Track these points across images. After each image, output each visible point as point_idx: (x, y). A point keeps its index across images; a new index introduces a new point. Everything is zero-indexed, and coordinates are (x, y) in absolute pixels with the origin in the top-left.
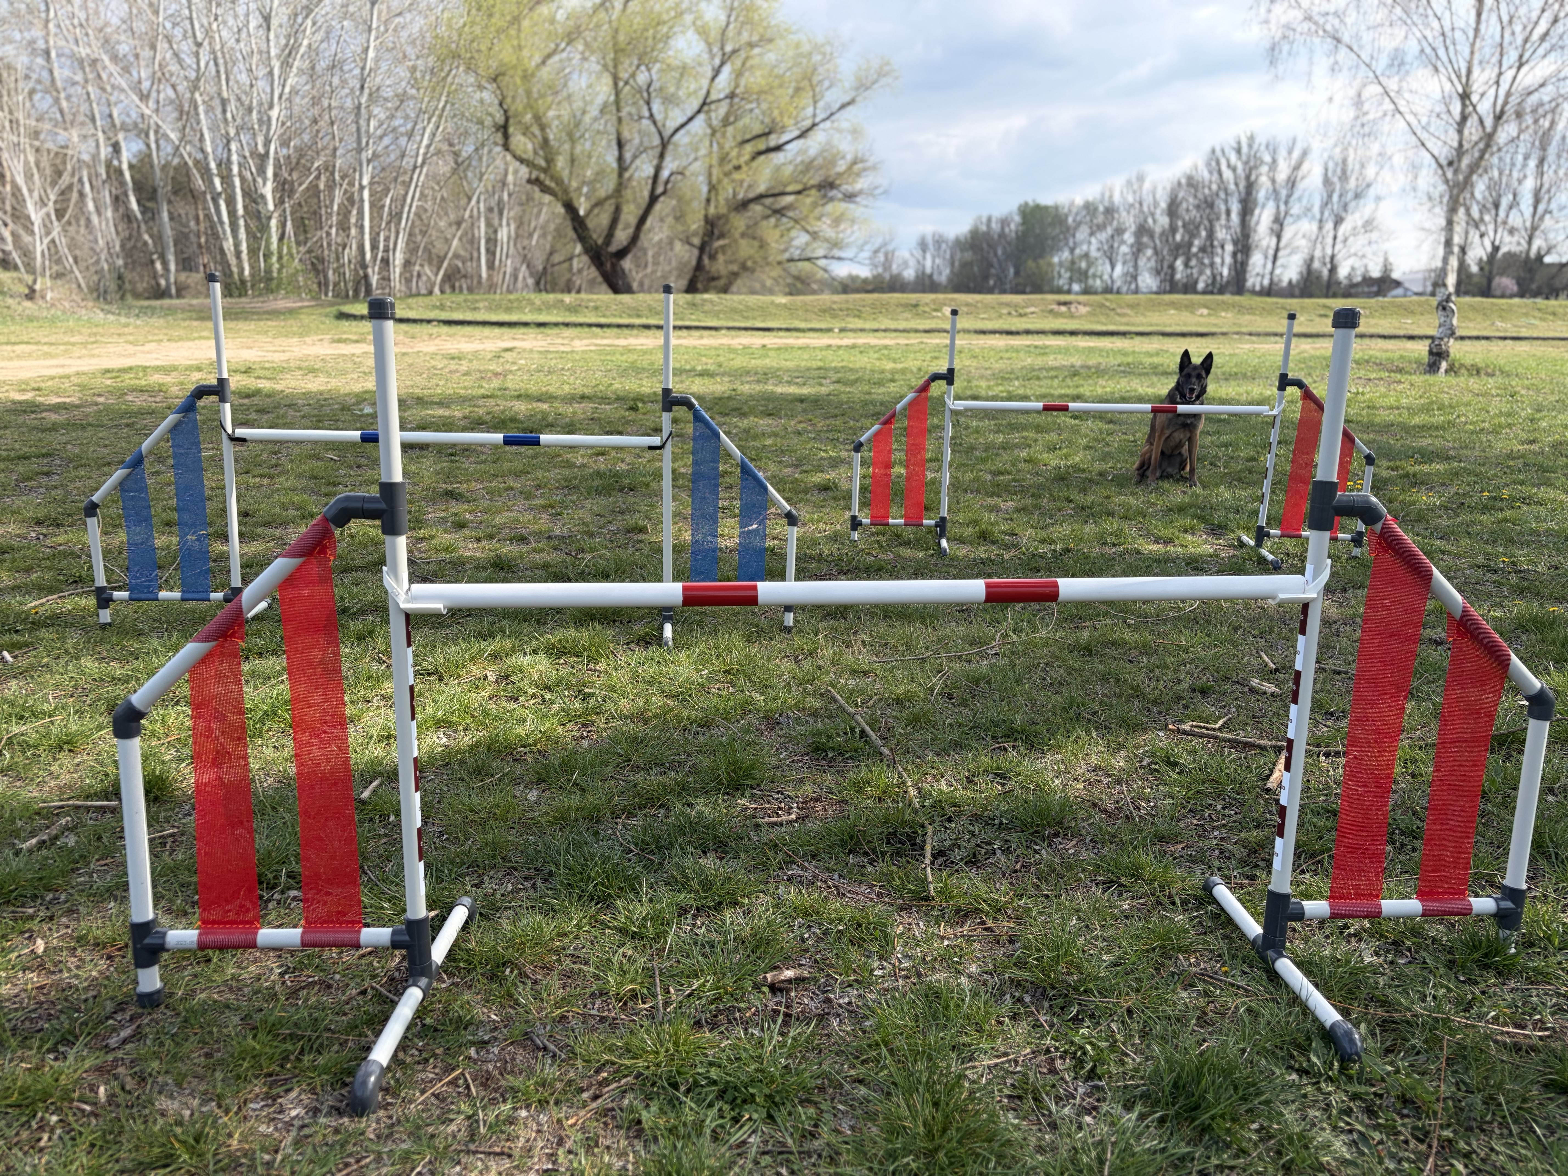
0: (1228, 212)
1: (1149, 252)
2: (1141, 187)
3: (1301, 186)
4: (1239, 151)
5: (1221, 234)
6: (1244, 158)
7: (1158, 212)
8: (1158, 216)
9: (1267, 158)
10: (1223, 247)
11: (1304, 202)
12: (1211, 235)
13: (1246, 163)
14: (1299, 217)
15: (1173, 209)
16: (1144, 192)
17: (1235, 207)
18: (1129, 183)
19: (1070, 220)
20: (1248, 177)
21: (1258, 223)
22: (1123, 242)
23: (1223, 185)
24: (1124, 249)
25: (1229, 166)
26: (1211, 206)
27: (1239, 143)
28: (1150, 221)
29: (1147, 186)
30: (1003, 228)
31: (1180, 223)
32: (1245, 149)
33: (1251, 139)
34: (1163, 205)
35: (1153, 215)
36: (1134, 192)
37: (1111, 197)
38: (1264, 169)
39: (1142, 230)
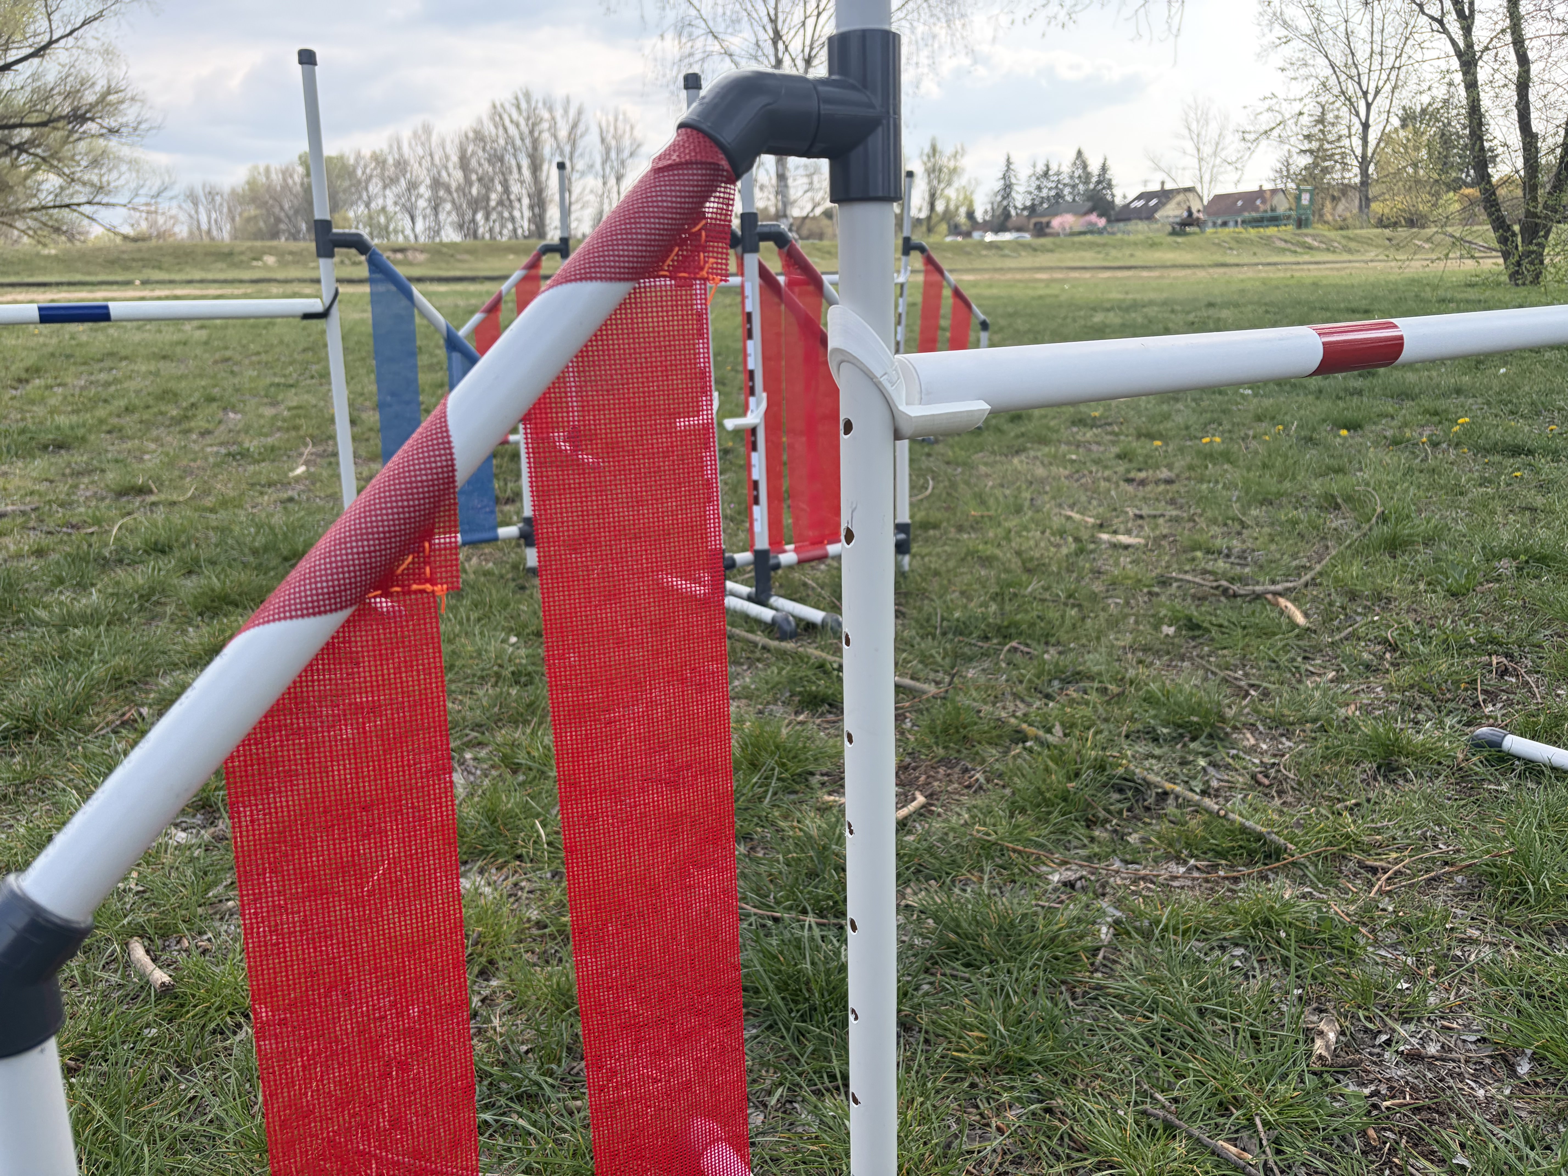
0: (519, 168)
1: (448, 206)
2: (429, 138)
3: (581, 144)
4: (518, 107)
5: (515, 188)
6: (525, 114)
7: (450, 165)
8: (451, 170)
9: (546, 115)
10: (519, 200)
11: (587, 157)
12: (507, 190)
13: (528, 119)
14: (583, 174)
15: (464, 163)
16: (433, 145)
17: (525, 163)
18: (415, 134)
19: (359, 172)
20: (531, 132)
21: (548, 178)
22: (419, 196)
23: (509, 140)
24: (422, 203)
25: (512, 121)
26: (501, 160)
27: (517, 99)
28: (444, 174)
29: (435, 139)
30: (285, 180)
31: (474, 177)
32: (524, 105)
33: (527, 96)
34: (455, 159)
35: (446, 168)
36: (423, 144)
37: (399, 148)
38: (545, 125)
39: (436, 184)
